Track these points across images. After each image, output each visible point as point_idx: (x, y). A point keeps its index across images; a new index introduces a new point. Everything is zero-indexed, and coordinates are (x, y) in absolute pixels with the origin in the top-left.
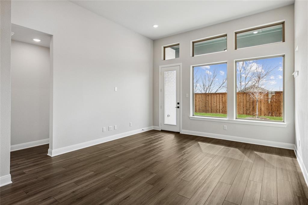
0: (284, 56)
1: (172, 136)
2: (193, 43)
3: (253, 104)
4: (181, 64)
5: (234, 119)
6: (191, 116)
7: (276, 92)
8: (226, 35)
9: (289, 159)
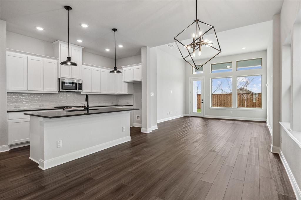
0: (262, 75)
1: (200, 119)
2: (211, 65)
3: (242, 102)
4: (204, 77)
5: (236, 108)
6: (211, 107)
7: (258, 93)
8: (232, 62)
9: (263, 124)
